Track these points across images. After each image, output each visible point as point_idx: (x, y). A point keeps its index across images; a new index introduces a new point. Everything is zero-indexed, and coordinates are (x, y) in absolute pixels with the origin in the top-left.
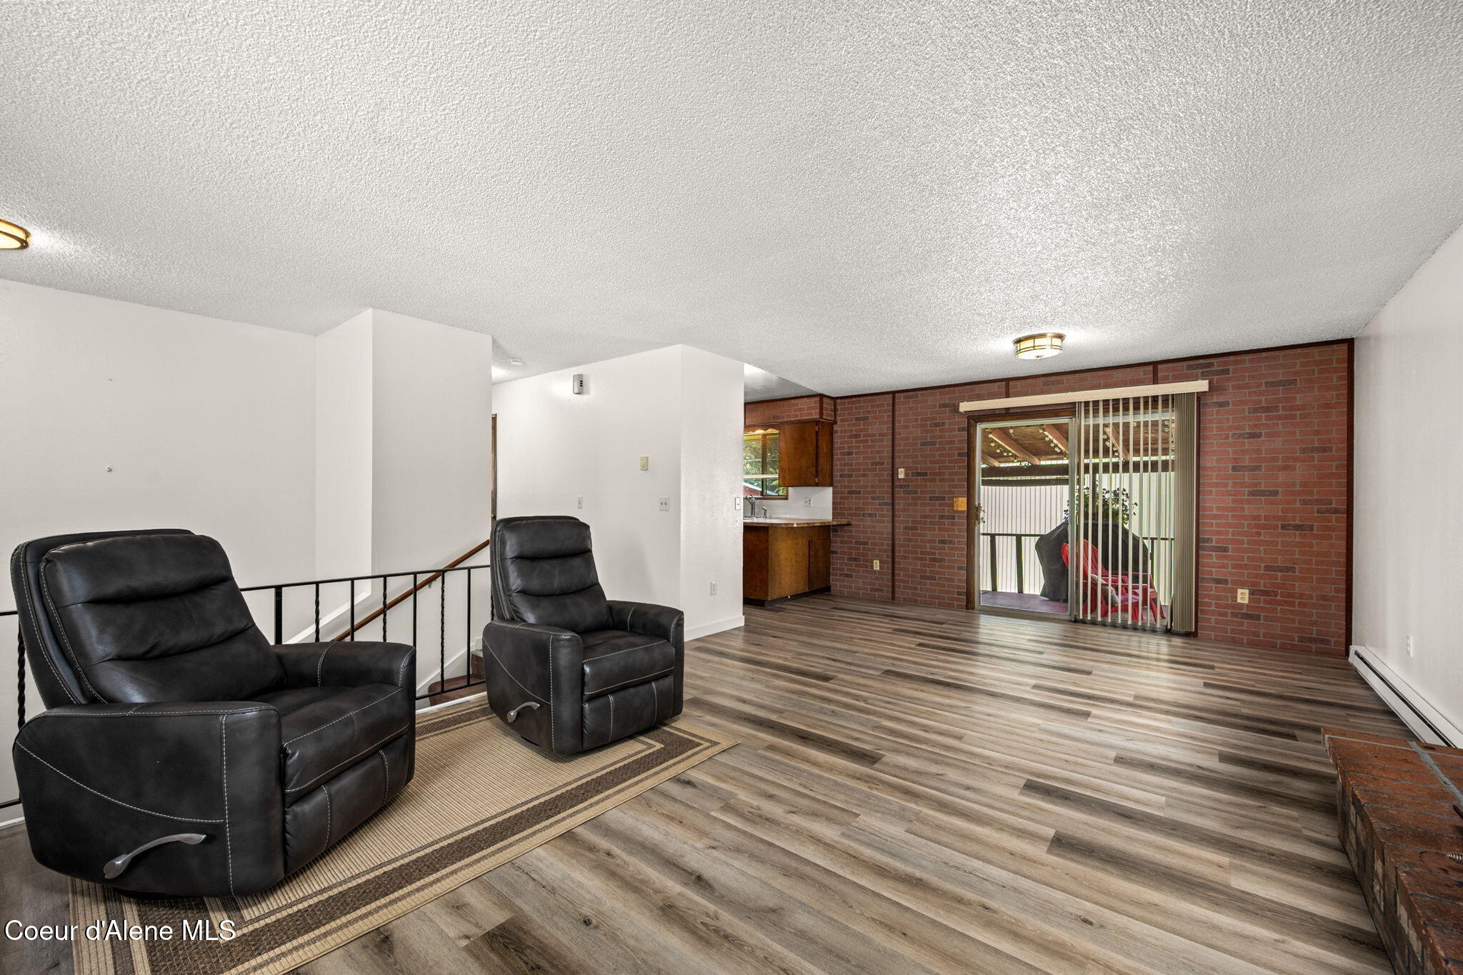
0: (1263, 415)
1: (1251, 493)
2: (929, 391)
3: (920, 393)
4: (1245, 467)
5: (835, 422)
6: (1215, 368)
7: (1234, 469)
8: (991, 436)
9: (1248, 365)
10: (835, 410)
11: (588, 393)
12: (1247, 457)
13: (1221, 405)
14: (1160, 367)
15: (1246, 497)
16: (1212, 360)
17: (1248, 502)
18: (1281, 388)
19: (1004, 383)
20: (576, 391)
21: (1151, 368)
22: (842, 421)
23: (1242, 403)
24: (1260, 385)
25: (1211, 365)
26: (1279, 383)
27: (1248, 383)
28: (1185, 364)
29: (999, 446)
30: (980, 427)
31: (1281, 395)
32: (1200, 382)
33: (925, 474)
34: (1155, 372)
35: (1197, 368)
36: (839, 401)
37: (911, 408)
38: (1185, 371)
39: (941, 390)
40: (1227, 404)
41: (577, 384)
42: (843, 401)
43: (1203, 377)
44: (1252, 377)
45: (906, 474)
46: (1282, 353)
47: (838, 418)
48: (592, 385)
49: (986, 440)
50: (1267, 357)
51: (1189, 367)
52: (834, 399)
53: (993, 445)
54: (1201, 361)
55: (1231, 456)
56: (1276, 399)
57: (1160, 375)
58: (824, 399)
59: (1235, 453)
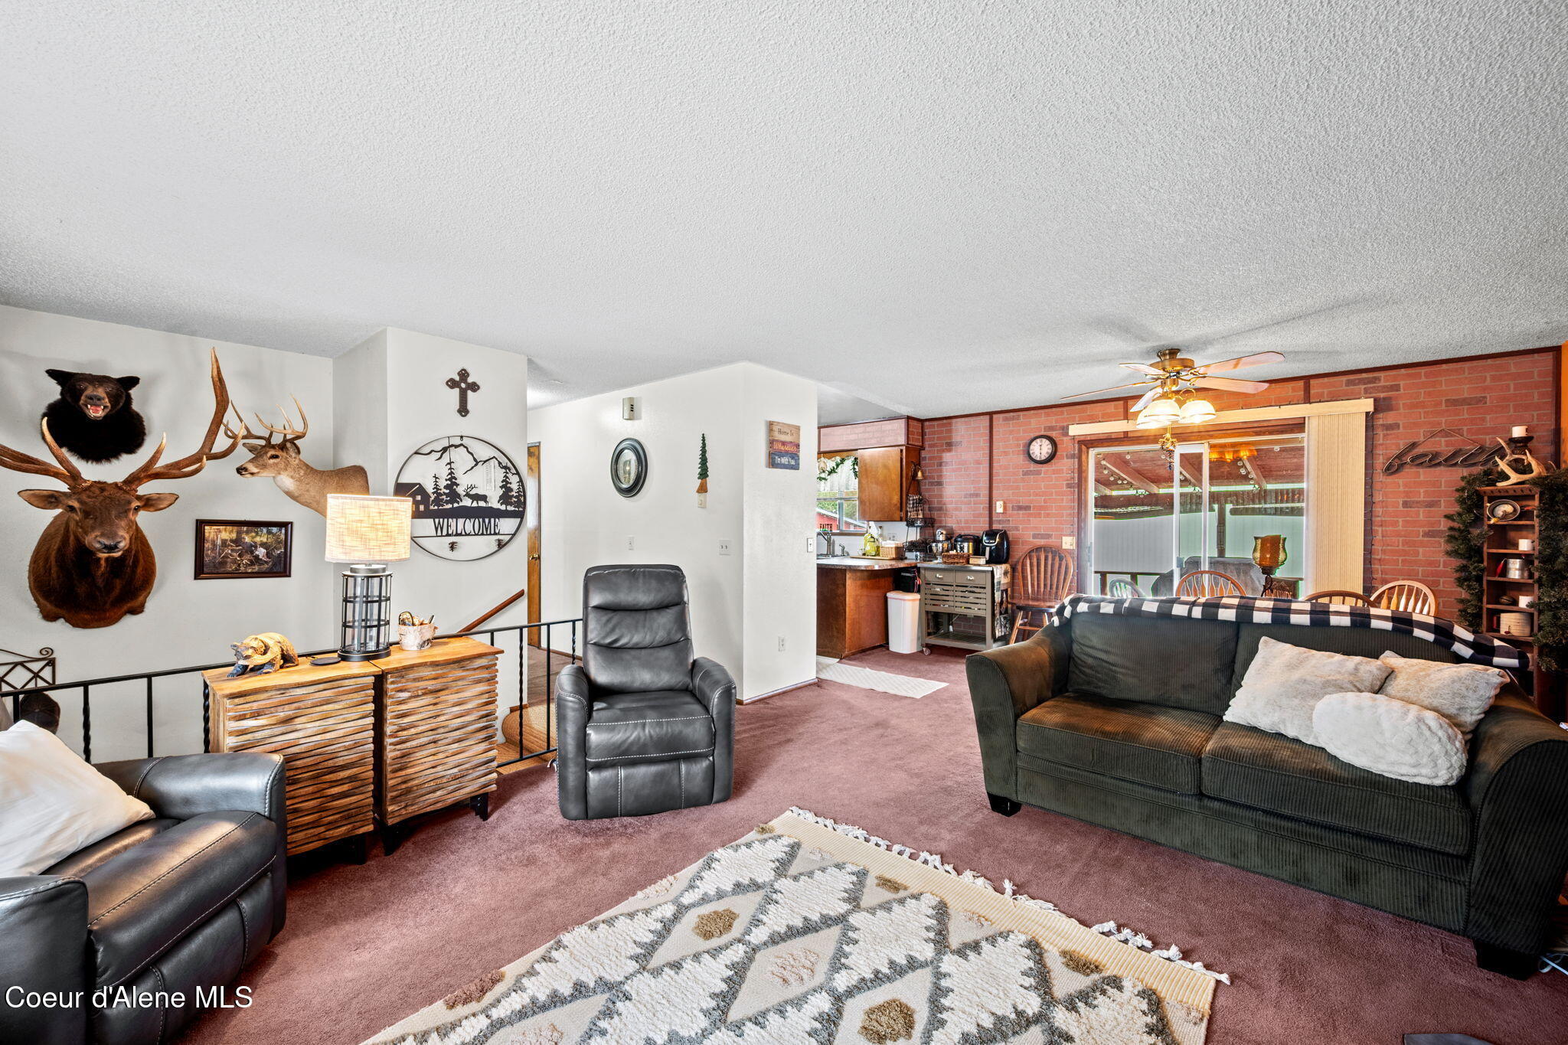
0: (1443, 439)
1: (1426, 534)
2: (1032, 412)
3: (1021, 413)
4: (1417, 502)
5: (922, 448)
6: (1382, 383)
7: (1406, 504)
8: (1103, 462)
9: (1423, 379)
10: (923, 434)
11: (640, 418)
12: (1422, 491)
13: (1389, 427)
14: (1312, 382)
15: (1421, 538)
16: (1376, 374)
17: (1422, 544)
18: (1466, 407)
19: (1122, 402)
20: (626, 416)
21: (1301, 383)
22: (931, 446)
23: (1416, 425)
24: (1439, 404)
25: (1376, 379)
26: (1464, 402)
27: (1424, 402)
28: (1344, 378)
29: (1112, 473)
30: (1093, 452)
31: (1466, 416)
32: (1363, 401)
33: (1027, 508)
34: (1307, 389)
35: (1358, 384)
36: (927, 423)
37: (1011, 432)
38: (1345, 388)
39: (1047, 411)
40: (1397, 426)
41: (627, 408)
42: (931, 423)
43: (1367, 394)
44: (1429, 394)
45: (1005, 508)
46: (1467, 365)
47: (927, 444)
48: (644, 410)
49: (1099, 467)
50: (1448, 370)
51: (1349, 383)
52: (922, 421)
53: (1106, 472)
54: (1364, 375)
55: (1401, 489)
56: (1460, 420)
57: (1312, 392)
58: (911, 422)
59: (1405, 485)
